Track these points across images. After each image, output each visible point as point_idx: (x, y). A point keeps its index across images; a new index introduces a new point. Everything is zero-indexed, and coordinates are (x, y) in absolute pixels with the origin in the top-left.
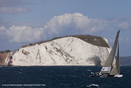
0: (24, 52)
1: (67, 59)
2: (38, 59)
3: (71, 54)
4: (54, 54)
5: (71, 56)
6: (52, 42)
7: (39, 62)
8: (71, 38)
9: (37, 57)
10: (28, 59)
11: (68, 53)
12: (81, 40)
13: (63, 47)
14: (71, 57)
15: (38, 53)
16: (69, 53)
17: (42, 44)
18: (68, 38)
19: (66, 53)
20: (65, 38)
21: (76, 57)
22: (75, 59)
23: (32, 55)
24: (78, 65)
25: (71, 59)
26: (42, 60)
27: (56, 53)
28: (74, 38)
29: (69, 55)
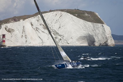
0: (7, 29)
1: (56, 38)
2: (24, 38)
3: (60, 32)
4: (41, 32)
5: (60, 34)
6: (37, 17)
7: (24, 42)
8: (60, 12)
9: (22, 36)
10: (13, 38)
11: (55, 31)
12: (72, 16)
13: (50, 24)
14: (60, 36)
15: (24, 31)
16: (57, 31)
17: (27, 19)
18: (55, 13)
19: (54, 31)
20: (52, 12)
21: (66, 36)
22: (64, 38)
23: (16, 32)
24: (68, 45)
25: (59, 37)
26: (28, 39)
27: (43, 30)
28: (63, 13)
29: (57, 33)
